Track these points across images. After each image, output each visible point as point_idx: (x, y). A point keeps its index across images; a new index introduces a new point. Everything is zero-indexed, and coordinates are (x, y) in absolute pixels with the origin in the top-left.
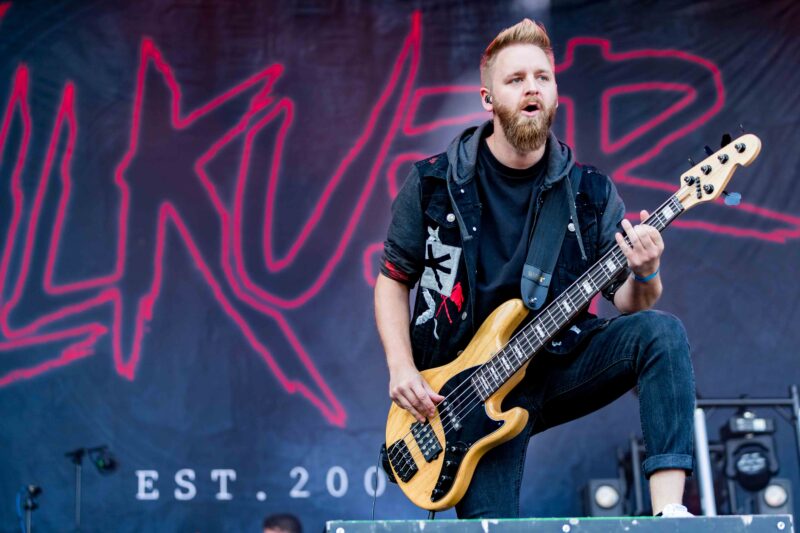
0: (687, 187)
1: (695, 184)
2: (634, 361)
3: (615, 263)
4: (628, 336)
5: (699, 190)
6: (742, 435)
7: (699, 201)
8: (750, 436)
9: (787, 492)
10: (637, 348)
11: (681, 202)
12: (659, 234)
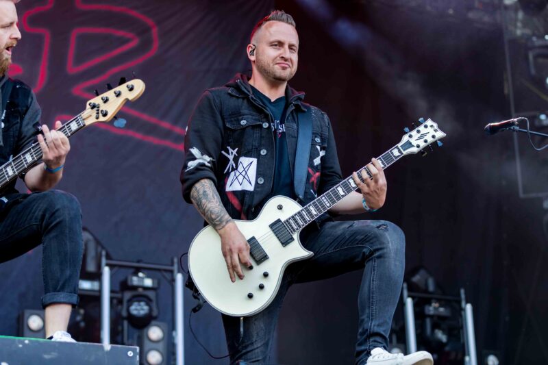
0: (90, 110)
1: (96, 109)
2: (41, 225)
3: (32, 156)
4: (38, 207)
5: (98, 113)
6: (135, 288)
7: (96, 120)
8: (140, 290)
9: (163, 331)
10: (43, 216)
11: (84, 120)
12: (67, 140)
